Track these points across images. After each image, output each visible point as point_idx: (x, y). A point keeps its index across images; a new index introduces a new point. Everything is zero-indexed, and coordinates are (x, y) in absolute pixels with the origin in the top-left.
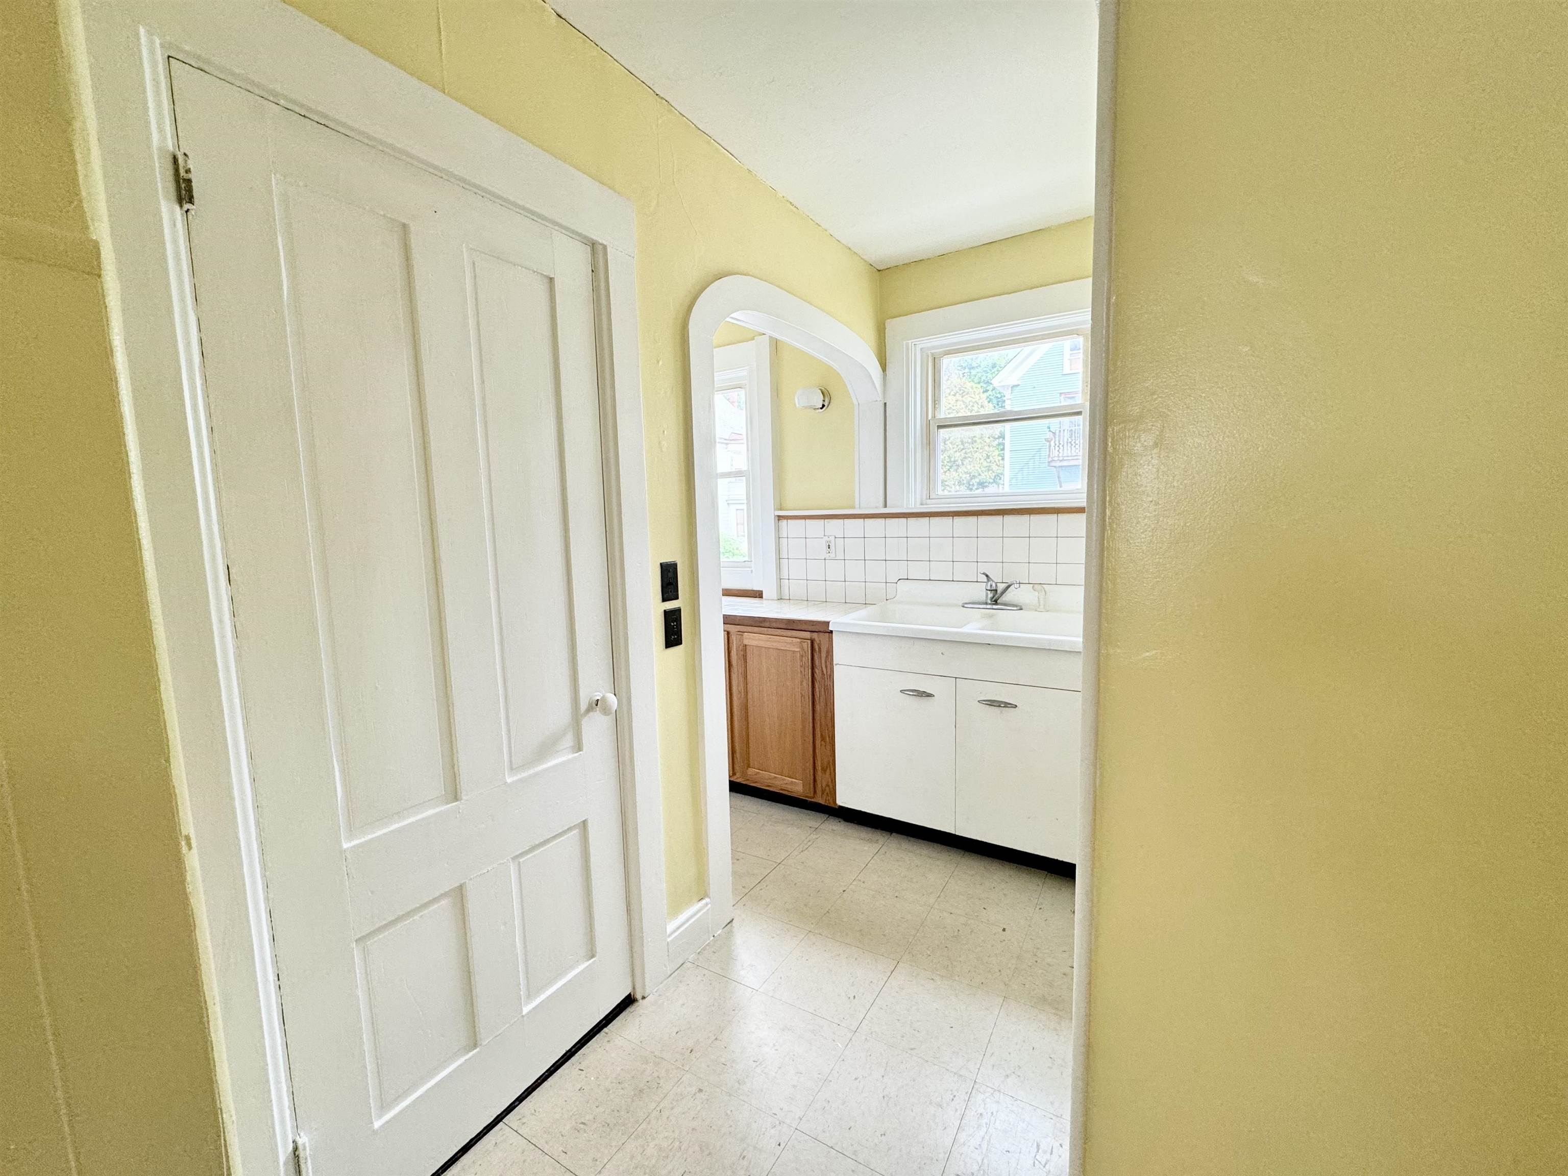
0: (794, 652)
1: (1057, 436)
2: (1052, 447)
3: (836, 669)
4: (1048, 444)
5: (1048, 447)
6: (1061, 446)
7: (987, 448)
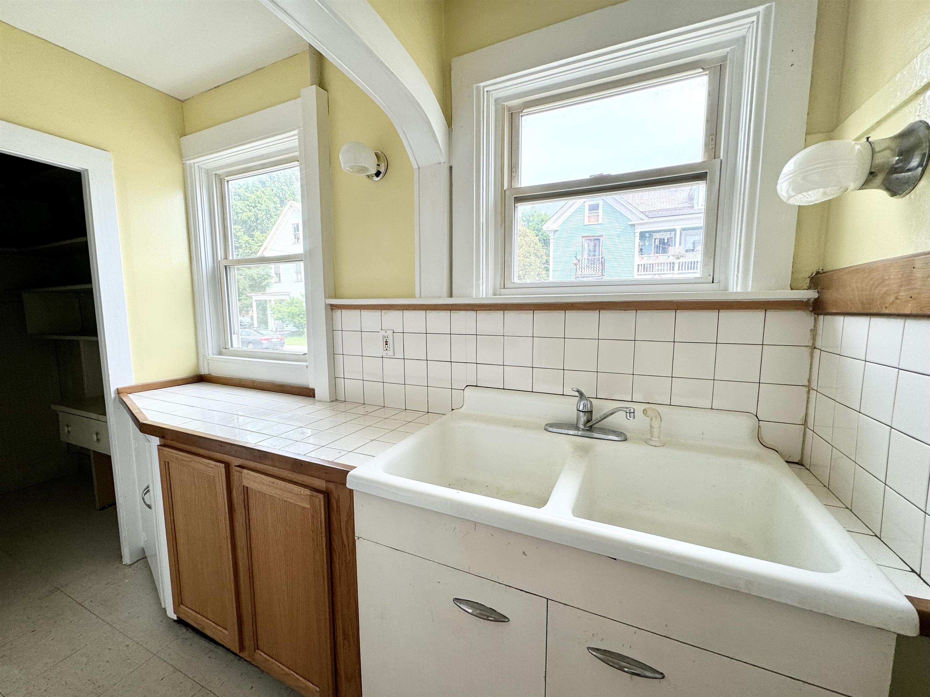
0: (304, 508)
1: (580, 263)
2: (578, 269)
3: (359, 544)
4: (575, 267)
5: (575, 269)
6: (583, 268)
7: (538, 269)
